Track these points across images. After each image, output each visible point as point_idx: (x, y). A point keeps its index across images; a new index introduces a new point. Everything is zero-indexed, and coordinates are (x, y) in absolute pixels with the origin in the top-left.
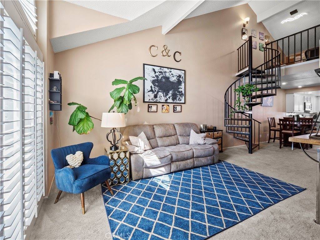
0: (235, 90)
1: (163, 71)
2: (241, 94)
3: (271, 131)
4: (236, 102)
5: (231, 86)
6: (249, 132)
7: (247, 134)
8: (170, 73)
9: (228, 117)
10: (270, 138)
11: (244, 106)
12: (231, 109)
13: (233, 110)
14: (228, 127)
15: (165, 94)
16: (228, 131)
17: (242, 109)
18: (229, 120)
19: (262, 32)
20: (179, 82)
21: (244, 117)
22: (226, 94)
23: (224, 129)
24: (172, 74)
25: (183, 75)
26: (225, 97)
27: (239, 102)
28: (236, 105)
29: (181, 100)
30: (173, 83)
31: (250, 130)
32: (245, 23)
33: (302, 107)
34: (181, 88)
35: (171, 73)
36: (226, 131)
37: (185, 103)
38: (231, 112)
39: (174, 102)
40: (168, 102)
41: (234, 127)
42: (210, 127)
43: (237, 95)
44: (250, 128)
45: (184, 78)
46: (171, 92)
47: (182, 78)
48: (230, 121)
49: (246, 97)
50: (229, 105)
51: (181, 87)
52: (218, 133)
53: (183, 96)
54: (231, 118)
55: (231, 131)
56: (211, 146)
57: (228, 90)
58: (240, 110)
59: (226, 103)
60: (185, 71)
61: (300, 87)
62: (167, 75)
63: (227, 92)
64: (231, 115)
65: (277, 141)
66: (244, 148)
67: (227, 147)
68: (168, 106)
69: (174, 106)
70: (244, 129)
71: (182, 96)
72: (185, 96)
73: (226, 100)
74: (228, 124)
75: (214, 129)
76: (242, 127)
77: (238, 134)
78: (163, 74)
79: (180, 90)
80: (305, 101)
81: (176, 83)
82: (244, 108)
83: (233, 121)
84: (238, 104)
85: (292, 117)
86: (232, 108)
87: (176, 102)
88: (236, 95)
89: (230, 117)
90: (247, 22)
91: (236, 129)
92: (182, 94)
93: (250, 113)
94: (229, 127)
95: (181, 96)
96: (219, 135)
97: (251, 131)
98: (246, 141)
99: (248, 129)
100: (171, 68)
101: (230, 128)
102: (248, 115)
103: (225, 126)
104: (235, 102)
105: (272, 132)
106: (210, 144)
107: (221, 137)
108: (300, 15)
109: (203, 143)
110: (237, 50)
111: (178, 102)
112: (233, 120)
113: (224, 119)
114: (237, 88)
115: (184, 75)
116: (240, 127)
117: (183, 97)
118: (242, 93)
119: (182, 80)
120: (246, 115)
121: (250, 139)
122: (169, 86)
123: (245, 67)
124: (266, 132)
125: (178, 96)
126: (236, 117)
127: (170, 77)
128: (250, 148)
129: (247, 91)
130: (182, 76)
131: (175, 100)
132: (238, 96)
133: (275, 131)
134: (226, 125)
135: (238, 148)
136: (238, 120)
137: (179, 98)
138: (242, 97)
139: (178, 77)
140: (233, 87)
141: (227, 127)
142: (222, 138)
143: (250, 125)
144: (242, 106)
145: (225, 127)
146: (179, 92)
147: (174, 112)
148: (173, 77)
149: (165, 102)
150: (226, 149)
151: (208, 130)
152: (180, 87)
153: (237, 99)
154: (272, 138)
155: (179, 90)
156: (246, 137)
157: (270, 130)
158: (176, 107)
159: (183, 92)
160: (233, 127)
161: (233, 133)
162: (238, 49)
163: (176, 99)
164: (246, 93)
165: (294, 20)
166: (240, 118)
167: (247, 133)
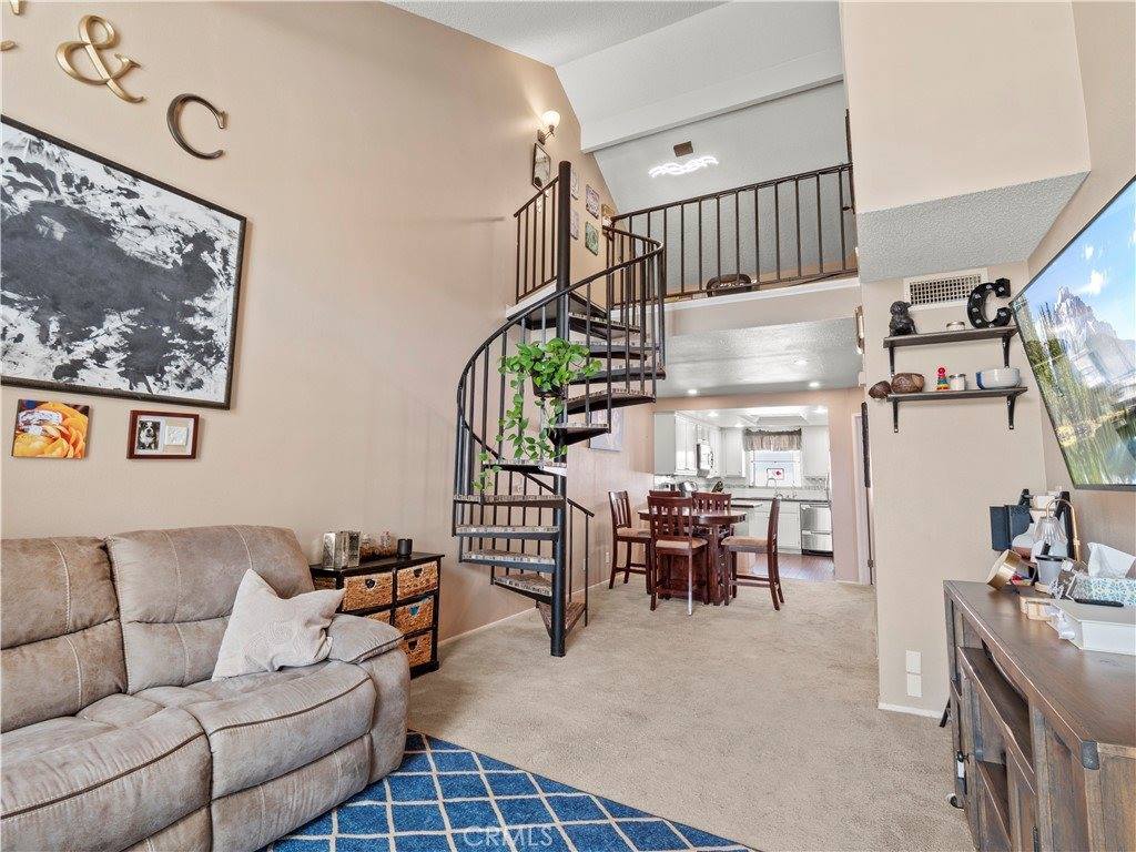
0: (504, 362)
1: (59, 172)
2: (528, 382)
3: (619, 543)
4: (505, 418)
5: (485, 347)
6: (554, 557)
7: (546, 568)
8: (122, 199)
9: (470, 492)
10: (615, 570)
11: (538, 440)
12: (483, 452)
13: (493, 458)
14: (466, 540)
15: (54, 327)
16: (465, 556)
17: (531, 453)
18: (472, 503)
19: (594, 186)
20: (196, 276)
21: (533, 489)
22: (462, 384)
23: (449, 547)
24: (141, 212)
25: (226, 239)
26: (460, 398)
27: (520, 419)
28: (507, 433)
29: (199, 384)
30: (141, 267)
31: (558, 549)
32: (546, 131)
33: (692, 456)
34: (208, 315)
35: (136, 203)
36: (460, 557)
37: (226, 406)
38: (484, 467)
39: (141, 389)
40: (78, 383)
41: (494, 537)
42: (379, 542)
43: (513, 383)
44: (559, 539)
45: (233, 258)
46: (114, 322)
47: (217, 255)
48: (477, 508)
49: (548, 400)
50: (473, 436)
51: (210, 306)
52: (417, 573)
53: (218, 360)
54: (482, 496)
55: (480, 557)
56: (359, 673)
57: (472, 363)
58: (524, 457)
59: (464, 426)
60: (242, 219)
61: (693, 392)
62: (99, 205)
63: (469, 374)
64: (483, 480)
65: (639, 580)
66: (531, 626)
67: (458, 633)
68: (85, 411)
69: (135, 414)
70: (531, 545)
71: (212, 361)
72: (231, 363)
73: (461, 412)
74: (467, 521)
75: (399, 552)
76: (524, 537)
77: (508, 566)
78: (53, 189)
79: (198, 322)
80: (700, 441)
81: (165, 271)
82: (538, 450)
83: (489, 510)
84: (515, 430)
85: (669, 490)
86: (489, 450)
87: (156, 391)
88: (508, 383)
89: (477, 490)
90: (552, 129)
91: (501, 544)
92: (213, 351)
93: (559, 471)
94: (471, 537)
95: (199, 359)
96: (421, 582)
97: (560, 553)
98: (538, 598)
99: (547, 545)
100: (137, 176)
101: (476, 541)
102: (549, 481)
103: (454, 534)
104: (502, 418)
105: (622, 546)
106: (355, 663)
107: (431, 593)
108: (702, 159)
109: (311, 659)
110: (515, 216)
111: (174, 392)
112: (491, 504)
113: (451, 498)
114: (513, 352)
115: (236, 243)
116: (517, 536)
117: (221, 371)
118: (535, 374)
119: (216, 266)
120: (540, 484)
121: (558, 590)
122: (103, 282)
123: (544, 284)
124: (602, 547)
125: (176, 358)
126: (503, 491)
127: (122, 224)
128: (557, 629)
129: (556, 370)
130: (218, 246)
131: (150, 379)
132: (515, 391)
133: (630, 540)
134: (458, 531)
135: (504, 630)
136: (510, 504)
137: (187, 373)
138: (530, 397)
139: (186, 240)
140: (496, 346)
141: (462, 536)
142: (436, 595)
143: (558, 527)
144: (531, 440)
145: (458, 538)
146: (190, 333)
147: (132, 455)
148: (144, 233)
149: (49, 378)
150: (454, 644)
151: (364, 560)
152: (199, 302)
153: (510, 406)
154: (621, 570)
155: (190, 321)
156: (538, 578)
157: (617, 538)
158: (156, 426)
159: (222, 339)
160: (489, 535)
161: (487, 563)
162: (517, 214)
163: (157, 371)
164: (551, 377)
165: (683, 172)
166: (518, 494)
167: (546, 562)
